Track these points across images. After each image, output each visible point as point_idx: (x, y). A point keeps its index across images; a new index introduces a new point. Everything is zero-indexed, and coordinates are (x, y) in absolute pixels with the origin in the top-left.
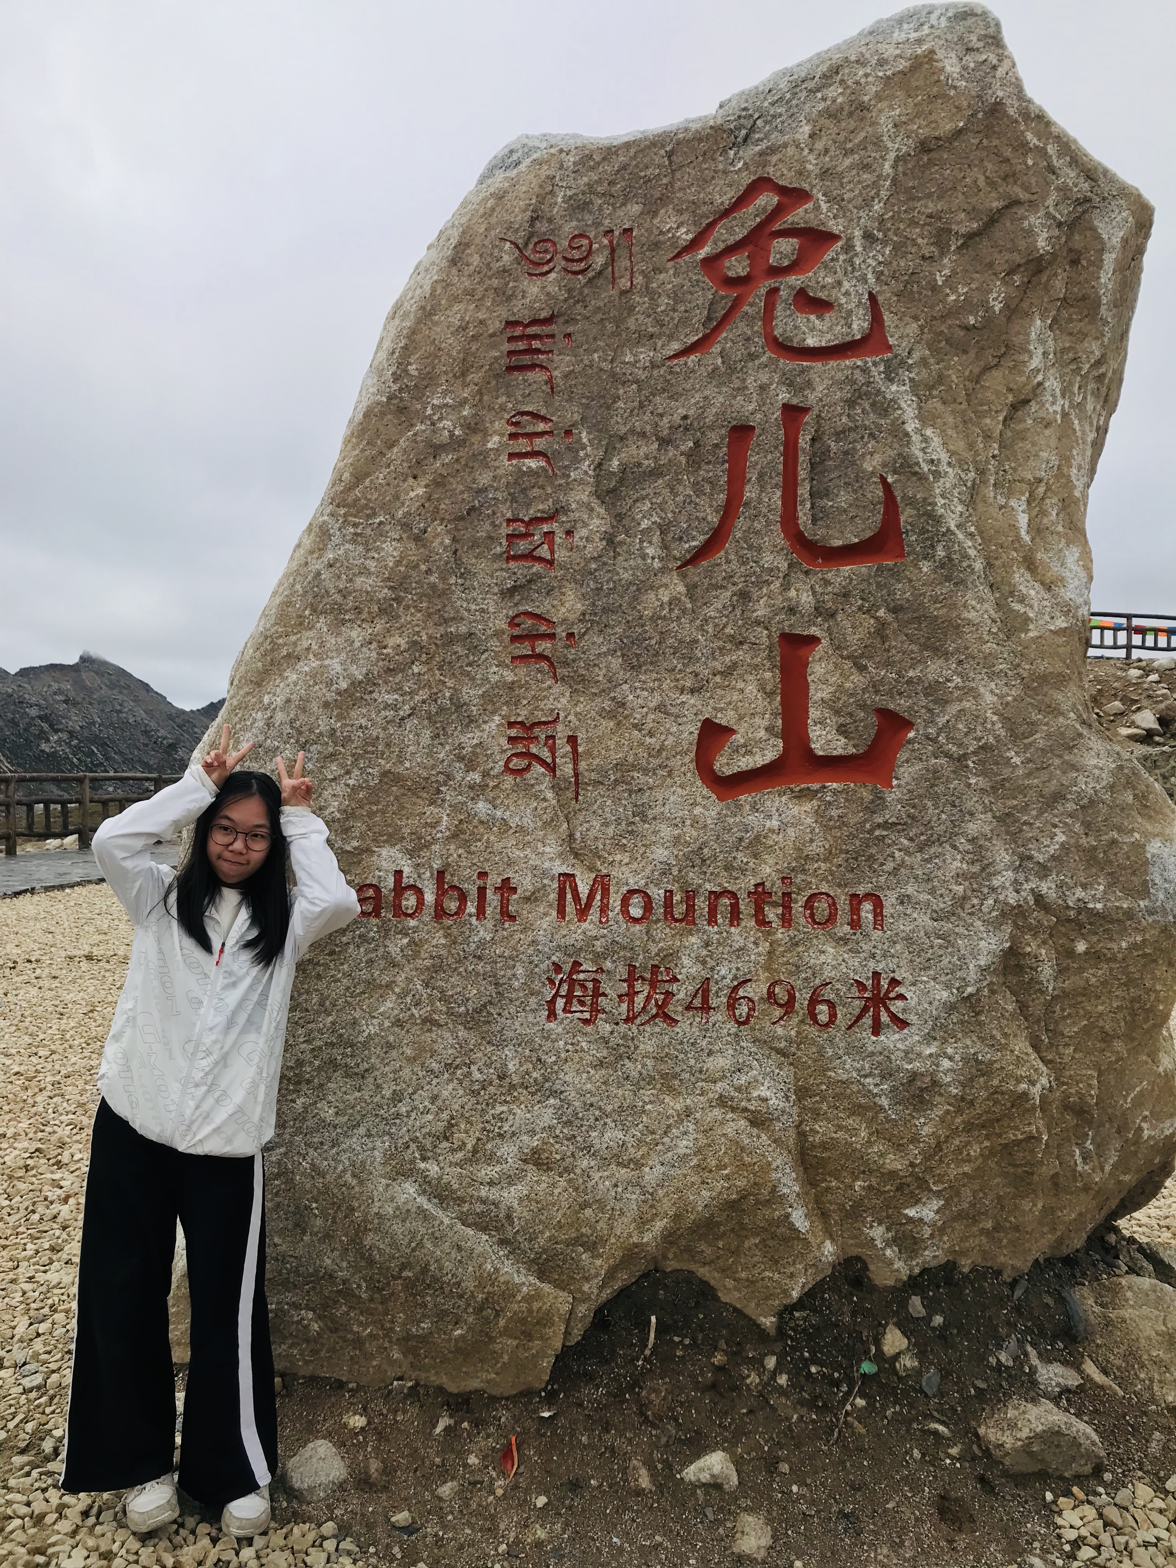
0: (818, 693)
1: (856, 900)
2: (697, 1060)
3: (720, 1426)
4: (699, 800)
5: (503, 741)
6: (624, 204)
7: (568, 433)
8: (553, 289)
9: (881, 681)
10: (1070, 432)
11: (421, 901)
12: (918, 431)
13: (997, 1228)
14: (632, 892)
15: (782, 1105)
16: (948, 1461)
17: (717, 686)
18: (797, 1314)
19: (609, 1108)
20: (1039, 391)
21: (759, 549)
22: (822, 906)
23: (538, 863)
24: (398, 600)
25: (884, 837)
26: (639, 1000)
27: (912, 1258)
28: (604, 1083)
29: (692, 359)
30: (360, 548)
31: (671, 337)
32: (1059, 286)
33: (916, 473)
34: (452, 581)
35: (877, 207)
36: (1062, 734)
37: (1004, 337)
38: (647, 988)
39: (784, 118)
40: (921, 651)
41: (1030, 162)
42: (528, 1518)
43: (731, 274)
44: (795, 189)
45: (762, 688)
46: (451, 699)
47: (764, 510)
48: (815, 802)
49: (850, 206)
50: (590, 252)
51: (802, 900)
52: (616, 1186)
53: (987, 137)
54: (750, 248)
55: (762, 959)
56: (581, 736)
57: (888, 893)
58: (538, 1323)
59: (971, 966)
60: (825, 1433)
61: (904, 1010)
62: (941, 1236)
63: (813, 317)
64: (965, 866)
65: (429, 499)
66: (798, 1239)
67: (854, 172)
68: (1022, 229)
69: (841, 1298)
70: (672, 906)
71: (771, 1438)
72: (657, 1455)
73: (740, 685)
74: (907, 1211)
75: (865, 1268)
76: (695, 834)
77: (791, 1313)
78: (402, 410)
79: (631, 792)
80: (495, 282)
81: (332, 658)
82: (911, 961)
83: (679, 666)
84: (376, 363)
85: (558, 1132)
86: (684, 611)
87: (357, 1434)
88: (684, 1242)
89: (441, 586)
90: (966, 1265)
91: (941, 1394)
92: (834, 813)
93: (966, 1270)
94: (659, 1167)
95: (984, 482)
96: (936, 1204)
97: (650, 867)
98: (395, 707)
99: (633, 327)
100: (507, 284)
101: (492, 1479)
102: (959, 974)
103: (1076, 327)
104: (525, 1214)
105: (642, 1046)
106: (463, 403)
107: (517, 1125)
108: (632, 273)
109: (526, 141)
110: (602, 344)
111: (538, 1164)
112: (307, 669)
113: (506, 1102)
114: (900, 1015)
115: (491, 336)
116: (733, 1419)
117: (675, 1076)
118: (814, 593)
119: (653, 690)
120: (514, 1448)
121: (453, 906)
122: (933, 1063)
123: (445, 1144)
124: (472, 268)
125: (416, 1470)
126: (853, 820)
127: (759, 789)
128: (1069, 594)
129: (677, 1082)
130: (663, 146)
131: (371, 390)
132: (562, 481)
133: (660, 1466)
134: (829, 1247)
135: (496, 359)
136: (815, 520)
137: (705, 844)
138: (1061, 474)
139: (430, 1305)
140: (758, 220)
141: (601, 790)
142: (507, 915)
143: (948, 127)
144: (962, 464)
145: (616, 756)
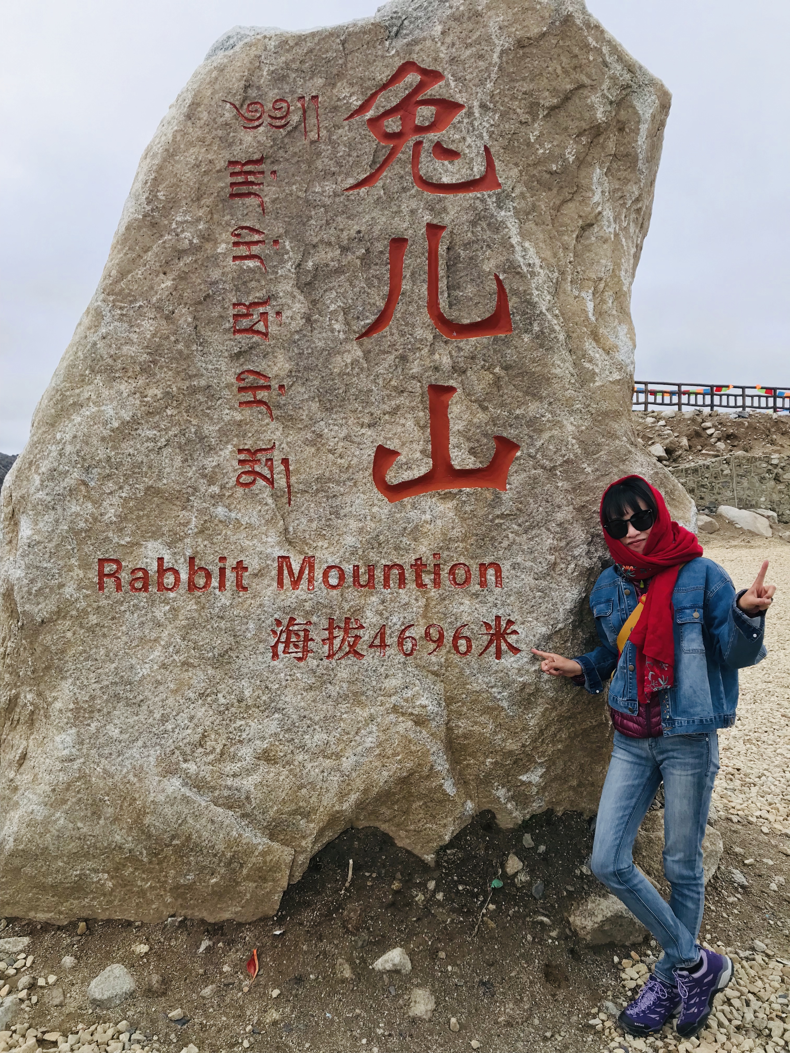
0: (456, 426)
1: (483, 567)
2: (378, 682)
3: (398, 930)
4: (376, 502)
5: (235, 463)
6: (311, 78)
7: (276, 242)
8: (262, 139)
9: (498, 417)
10: (619, 247)
11: (177, 580)
12: (520, 244)
13: (580, 785)
14: (330, 568)
15: (436, 709)
16: (550, 941)
17: (386, 422)
18: (449, 852)
19: (317, 718)
20: (599, 218)
21: (413, 326)
22: (460, 572)
23: (263, 549)
24: (154, 362)
25: (501, 524)
26: (337, 642)
27: (524, 809)
28: (313, 701)
29: (363, 191)
30: (126, 325)
31: (347, 175)
32: (611, 146)
33: (518, 273)
34: (194, 347)
35: (489, 85)
36: (618, 452)
37: (575, 180)
38: (342, 633)
39: (423, 20)
40: (524, 396)
41: (591, 58)
42: (267, 1006)
43: (389, 130)
44: (432, 71)
45: (417, 424)
46: (196, 433)
47: (416, 298)
48: (455, 502)
49: (471, 84)
50: (288, 112)
51: (447, 569)
52: (323, 772)
53: (562, 39)
54: (402, 112)
55: (421, 611)
56: (291, 458)
57: (505, 562)
58: (270, 870)
59: (561, 610)
60: (469, 929)
61: (517, 641)
62: (544, 792)
63: (446, 162)
64: (555, 542)
65: (175, 290)
66: (449, 800)
67: (473, 60)
68: (587, 105)
69: (478, 839)
70: (358, 577)
71: (433, 936)
72: (355, 954)
73: (402, 421)
74: (521, 777)
75: (494, 817)
76: (373, 526)
77: (445, 851)
78: (154, 225)
79: (328, 498)
80: (220, 133)
81: (107, 405)
82: (521, 608)
83: (360, 408)
84: (134, 190)
85: (281, 737)
86: (362, 369)
87: (142, 958)
88: (371, 808)
89: (186, 352)
90: (560, 810)
91: (545, 897)
92: (468, 508)
93: (560, 814)
94: (352, 757)
95: (564, 280)
96: (540, 771)
97: (343, 550)
98: (154, 440)
99: (320, 167)
100: (228, 134)
101: (240, 982)
102: (553, 615)
103: (622, 174)
104: (259, 795)
105: (339, 674)
106: (199, 220)
107: (252, 734)
108: (319, 128)
109: (239, 30)
110: (299, 179)
111: (268, 760)
112: (88, 413)
113: (244, 718)
114: (514, 645)
115: (218, 171)
116: (407, 926)
117: (363, 693)
118: (451, 357)
119: (342, 425)
120: (256, 958)
121: (201, 582)
122: (537, 677)
123: (200, 750)
124: (202, 122)
125: (186, 979)
126: (480, 513)
127: (416, 494)
128: (620, 356)
129: (364, 698)
130: (338, 36)
131: (131, 210)
132: (273, 277)
133: (358, 961)
134: (470, 805)
135: (222, 188)
136: (451, 306)
137: (380, 533)
138: (614, 274)
139: (193, 863)
140: (407, 92)
141: (307, 496)
142: (240, 587)
143: (536, 31)
144: (549, 266)
145: (316, 473)
